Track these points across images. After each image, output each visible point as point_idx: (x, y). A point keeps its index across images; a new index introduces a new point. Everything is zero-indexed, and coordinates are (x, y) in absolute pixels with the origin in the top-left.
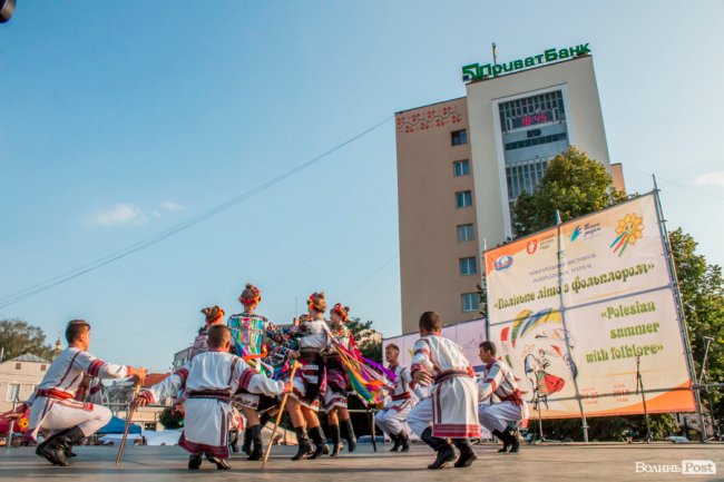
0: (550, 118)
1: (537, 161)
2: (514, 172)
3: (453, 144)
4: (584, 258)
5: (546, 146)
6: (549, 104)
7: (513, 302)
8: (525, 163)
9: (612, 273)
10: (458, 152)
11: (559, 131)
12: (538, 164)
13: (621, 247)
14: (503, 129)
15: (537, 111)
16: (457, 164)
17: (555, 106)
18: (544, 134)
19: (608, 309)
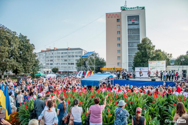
2: (129, 30)
3: (117, 22)
4: (159, 64)
5: (135, 26)
8: (131, 28)
9: (161, 66)
11: (138, 23)
14: (128, 21)
17: (138, 18)
18: (135, 23)
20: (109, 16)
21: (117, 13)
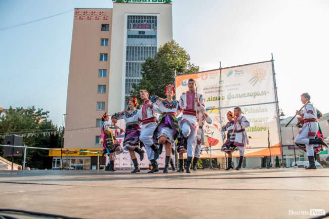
0: (150, 28)
1: (142, 46)
2: (130, 49)
3: (102, 30)
4: (234, 85)
5: (146, 40)
6: (150, 21)
8: (136, 45)
9: (248, 93)
10: (104, 34)
11: (153, 34)
13: (254, 82)
14: (128, 28)
15: (145, 23)
16: (102, 40)
17: (153, 23)
18: (146, 34)
19: (245, 109)
20: (81, 15)
21: (104, 11)
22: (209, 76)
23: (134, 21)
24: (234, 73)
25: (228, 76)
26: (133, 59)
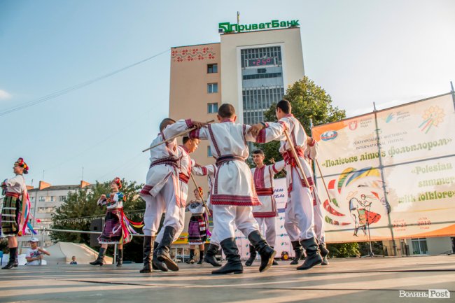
0: (272, 62)
1: (263, 88)
2: (248, 94)
3: (208, 72)
4: (398, 134)
5: (268, 79)
6: (272, 53)
7: (338, 163)
8: (255, 89)
9: (420, 144)
10: (212, 78)
11: (277, 71)
12: (263, 90)
13: (427, 128)
14: (243, 66)
15: (265, 57)
16: (210, 85)
17: (276, 55)
18: (268, 72)
19: (417, 168)
20: (180, 55)
21: (208, 46)
22: (359, 124)
23: (249, 56)
24: (396, 117)
25: (387, 122)
26: (252, 108)
